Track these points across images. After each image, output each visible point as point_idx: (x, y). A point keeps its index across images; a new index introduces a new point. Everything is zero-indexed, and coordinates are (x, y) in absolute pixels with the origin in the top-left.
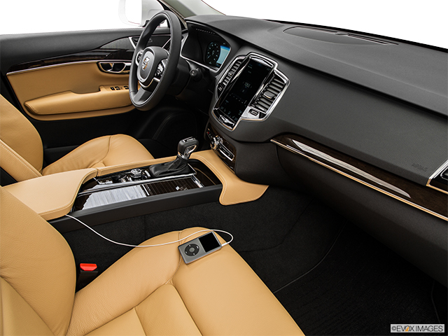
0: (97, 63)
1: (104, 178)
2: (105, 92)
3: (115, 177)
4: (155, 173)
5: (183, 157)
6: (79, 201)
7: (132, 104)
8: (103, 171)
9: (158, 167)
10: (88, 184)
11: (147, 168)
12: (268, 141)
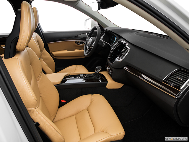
0: (75, 41)
1: (71, 76)
2: (77, 51)
3: (75, 76)
4: (87, 76)
5: (97, 72)
6: (63, 81)
7: (84, 56)
8: (72, 74)
9: (88, 75)
10: (65, 77)
11: (85, 75)
12: (122, 68)
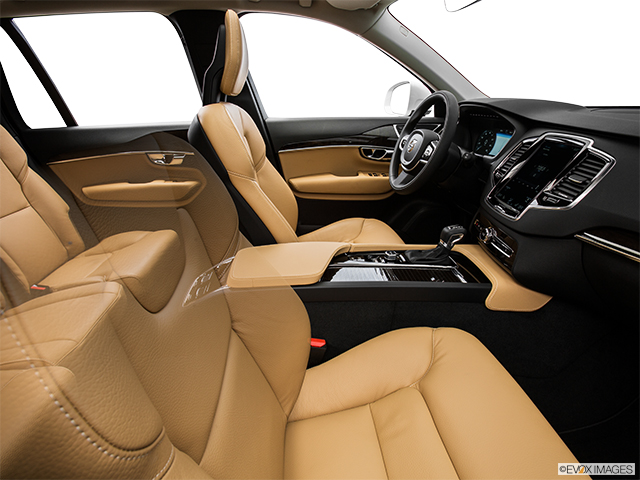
0: (360, 148)
1: (356, 255)
2: (362, 177)
3: (368, 256)
4: (411, 259)
5: (445, 245)
6: (329, 273)
7: (392, 190)
8: (356, 248)
9: (414, 253)
10: (340, 258)
11: (402, 252)
12: (571, 237)
